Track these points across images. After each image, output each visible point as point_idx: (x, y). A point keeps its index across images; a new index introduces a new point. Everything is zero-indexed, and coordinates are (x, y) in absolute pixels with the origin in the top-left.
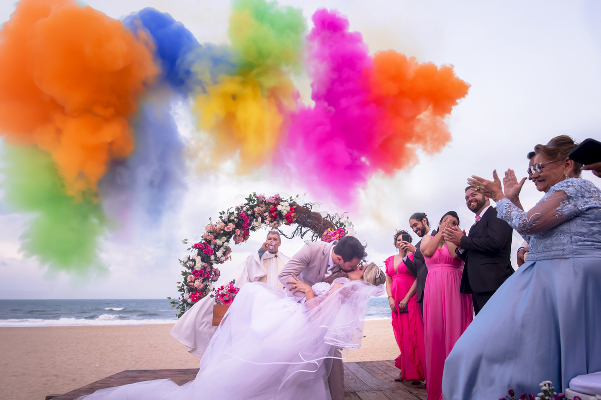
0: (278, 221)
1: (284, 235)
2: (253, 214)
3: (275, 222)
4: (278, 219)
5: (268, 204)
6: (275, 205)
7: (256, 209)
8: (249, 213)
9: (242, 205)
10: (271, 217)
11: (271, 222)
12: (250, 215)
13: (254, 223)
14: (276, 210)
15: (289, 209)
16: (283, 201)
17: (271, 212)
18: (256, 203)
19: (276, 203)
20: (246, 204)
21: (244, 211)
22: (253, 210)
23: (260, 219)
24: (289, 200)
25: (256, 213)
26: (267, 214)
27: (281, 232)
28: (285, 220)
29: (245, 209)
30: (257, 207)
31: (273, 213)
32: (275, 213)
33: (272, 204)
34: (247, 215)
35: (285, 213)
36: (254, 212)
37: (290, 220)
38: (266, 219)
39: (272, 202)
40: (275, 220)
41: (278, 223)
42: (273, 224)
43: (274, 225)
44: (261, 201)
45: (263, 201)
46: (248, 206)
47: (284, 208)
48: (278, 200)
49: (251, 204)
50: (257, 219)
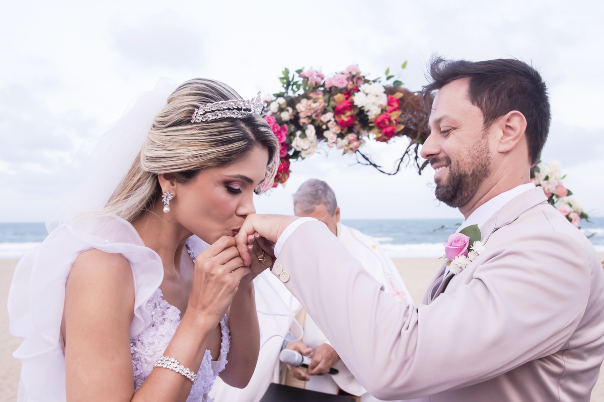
0: (358, 134)
1: (375, 166)
2: (295, 120)
3: (351, 136)
4: (357, 127)
5: (330, 92)
6: (349, 93)
7: (302, 107)
8: (286, 116)
9: (269, 99)
10: (341, 124)
11: (341, 136)
12: (287, 122)
13: (298, 143)
14: (352, 106)
15: (384, 100)
16: (367, 81)
17: (337, 112)
18: (301, 92)
19: (350, 87)
20: (279, 96)
21: (274, 114)
22: (294, 108)
23: (311, 131)
24: (384, 77)
25: (302, 115)
26: (329, 116)
27: (367, 159)
28: (376, 130)
29: (274, 107)
30: (304, 101)
31: (344, 113)
32: (348, 113)
33: (340, 91)
34: (280, 122)
35: (373, 112)
36: (298, 113)
37: (389, 129)
38: (328, 129)
39: (341, 86)
40: (350, 130)
41: (358, 139)
42: (345, 141)
43: (350, 143)
44: (313, 87)
45: (317, 86)
46: (282, 101)
47: (371, 99)
48: (356, 80)
49: (290, 93)
50: (304, 132)
